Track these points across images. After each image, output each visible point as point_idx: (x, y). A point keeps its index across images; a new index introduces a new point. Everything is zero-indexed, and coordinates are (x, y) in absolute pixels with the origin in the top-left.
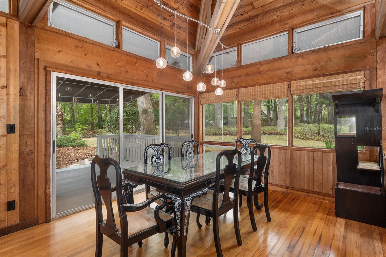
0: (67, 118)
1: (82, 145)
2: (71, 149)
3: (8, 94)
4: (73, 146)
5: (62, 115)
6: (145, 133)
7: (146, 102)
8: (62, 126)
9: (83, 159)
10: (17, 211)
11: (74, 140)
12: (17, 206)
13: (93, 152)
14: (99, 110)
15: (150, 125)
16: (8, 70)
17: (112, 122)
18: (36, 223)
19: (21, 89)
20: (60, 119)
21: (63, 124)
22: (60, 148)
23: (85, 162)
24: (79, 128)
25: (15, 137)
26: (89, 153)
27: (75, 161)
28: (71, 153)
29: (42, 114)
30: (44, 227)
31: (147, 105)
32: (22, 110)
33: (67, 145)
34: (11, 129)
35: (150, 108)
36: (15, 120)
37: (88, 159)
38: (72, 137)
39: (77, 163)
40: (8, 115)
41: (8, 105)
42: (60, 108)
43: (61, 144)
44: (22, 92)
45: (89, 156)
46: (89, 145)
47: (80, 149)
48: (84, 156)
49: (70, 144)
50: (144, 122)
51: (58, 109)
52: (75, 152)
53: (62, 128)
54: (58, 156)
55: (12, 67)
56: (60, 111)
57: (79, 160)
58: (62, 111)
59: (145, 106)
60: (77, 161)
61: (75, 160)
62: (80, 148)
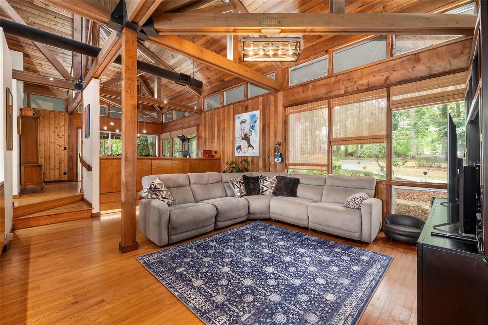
3: (64, 137)
10: (67, 175)
12: (67, 174)
16: (65, 129)
18: (73, 181)
19: (68, 136)
25: (66, 151)
29: (75, 144)
30: (75, 183)
32: (69, 143)
34: (65, 149)
36: (66, 146)
40: (64, 144)
41: (64, 141)
44: (69, 137)
55: (66, 129)
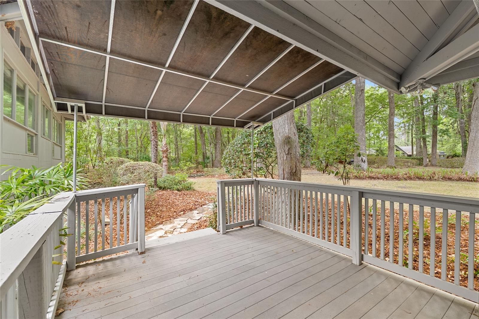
0: (172, 155)
1: (189, 188)
2: (177, 194)
4: (178, 190)
5: (167, 151)
6: (286, 176)
7: (289, 124)
8: (167, 164)
9: (191, 210)
11: (179, 182)
13: (203, 199)
14: (204, 145)
15: (295, 163)
17: (233, 158)
20: (165, 155)
21: (168, 161)
22: (164, 192)
23: (194, 215)
24: (185, 167)
26: (197, 200)
27: (181, 213)
28: (176, 199)
31: (290, 129)
33: (171, 188)
35: (295, 135)
37: (198, 211)
38: (177, 178)
39: (184, 216)
42: (165, 144)
43: (165, 186)
45: (198, 206)
46: (196, 189)
47: (186, 194)
48: (191, 206)
49: (175, 186)
50: (285, 158)
51: (163, 145)
52: (181, 199)
53: (167, 166)
54: (161, 203)
56: (165, 146)
57: (185, 212)
58: (166, 147)
59: (287, 131)
60: (184, 214)
61: (181, 211)
62: (186, 192)
